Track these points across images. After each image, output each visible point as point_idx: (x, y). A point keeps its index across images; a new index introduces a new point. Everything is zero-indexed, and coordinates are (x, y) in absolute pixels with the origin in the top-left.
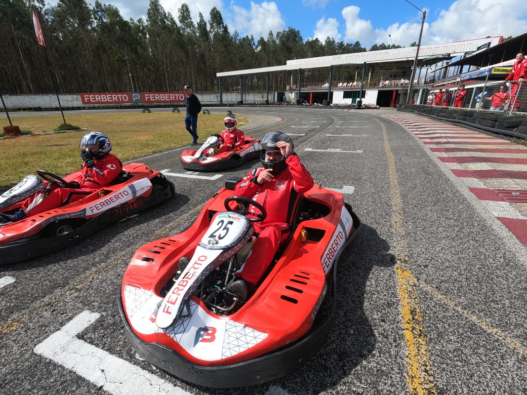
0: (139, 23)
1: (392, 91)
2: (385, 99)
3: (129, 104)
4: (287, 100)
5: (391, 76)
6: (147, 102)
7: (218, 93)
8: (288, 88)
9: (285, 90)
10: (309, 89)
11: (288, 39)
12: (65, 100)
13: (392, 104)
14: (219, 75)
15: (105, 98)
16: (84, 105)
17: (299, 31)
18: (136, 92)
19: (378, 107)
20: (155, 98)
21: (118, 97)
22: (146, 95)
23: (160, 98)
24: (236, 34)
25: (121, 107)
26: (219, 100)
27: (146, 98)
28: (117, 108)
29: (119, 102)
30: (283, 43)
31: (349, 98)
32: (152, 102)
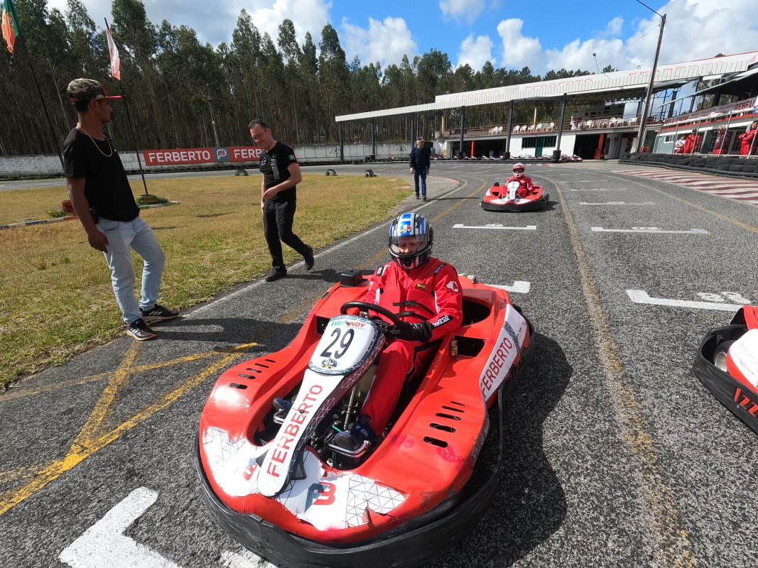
0: (222, 50)
1: (598, 136)
2: (587, 147)
3: (211, 164)
4: (437, 152)
5: (587, 114)
6: (238, 161)
7: (339, 145)
8: (437, 135)
9: (434, 139)
10: (472, 136)
11: (431, 66)
13: (598, 154)
14: (338, 119)
15: (178, 156)
16: (148, 168)
17: (446, 55)
18: (221, 146)
19: (580, 159)
20: (248, 155)
21: (196, 154)
22: (235, 151)
23: (255, 154)
24: (357, 61)
25: (201, 169)
26: (339, 155)
27: (236, 154)
28: (194, 170)
29: (198, 162)
30: (423, 71)
31: (531, 147)
32: (245, 160)
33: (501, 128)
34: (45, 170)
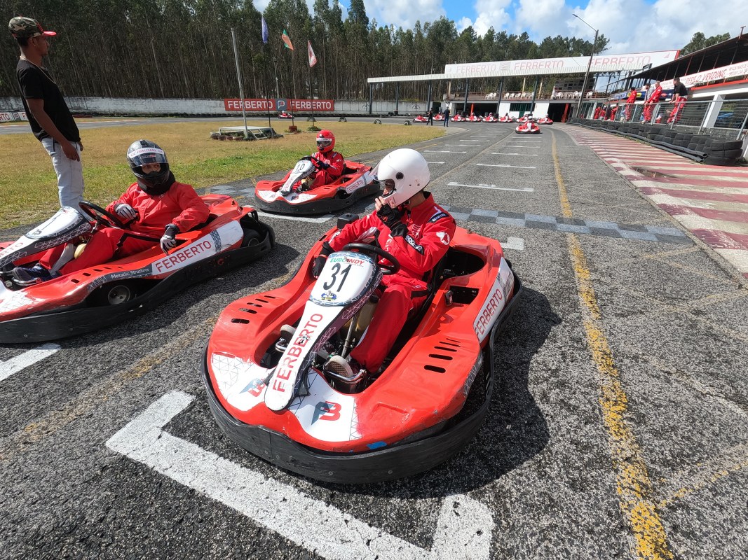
1: (565, 104)
2: (557, 113)
6: (293, 110)
7: (366, 101)
8: (445, 97)
9: (442, 101)
10: (474, 99)
12: (208, 106)
13: (564, 119)
14: (370, 80)
15: (249, 104)
16: (226, 112)
18: (281, 98)
20: (300, 106)
21: (263, 104)
23: (306, 106)
26: (368, 110)
27: (291, 105)
29: (263, 110)
31: (517, 110)
32: (298, 110)
33: (495, 94)
34: (152, 111)
